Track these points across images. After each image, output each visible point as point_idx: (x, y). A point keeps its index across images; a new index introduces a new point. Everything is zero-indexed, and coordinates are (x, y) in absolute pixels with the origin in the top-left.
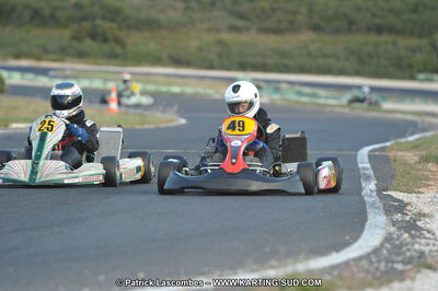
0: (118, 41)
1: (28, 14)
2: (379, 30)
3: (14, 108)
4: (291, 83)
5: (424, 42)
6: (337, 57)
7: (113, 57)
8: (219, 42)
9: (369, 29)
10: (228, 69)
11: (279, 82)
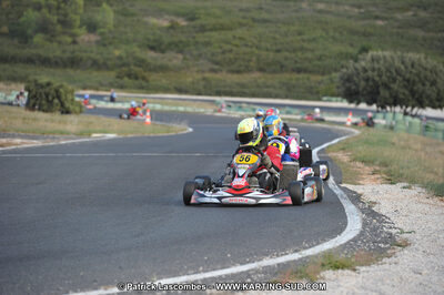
0: (144, 78)
1: (90, 62)
2: (299, 71)
3: (91, 123)
4: (248, 103)
5: (326, 78)
6: (275, 87)
7: (141, 88)
8: (204, 79)
9: (293, 70)
10: (210, 95)
11: (240, 102)
